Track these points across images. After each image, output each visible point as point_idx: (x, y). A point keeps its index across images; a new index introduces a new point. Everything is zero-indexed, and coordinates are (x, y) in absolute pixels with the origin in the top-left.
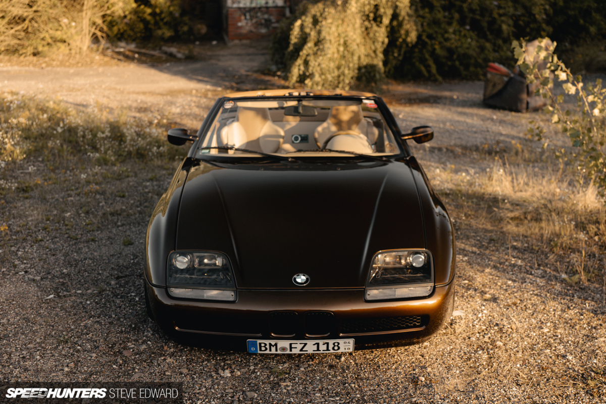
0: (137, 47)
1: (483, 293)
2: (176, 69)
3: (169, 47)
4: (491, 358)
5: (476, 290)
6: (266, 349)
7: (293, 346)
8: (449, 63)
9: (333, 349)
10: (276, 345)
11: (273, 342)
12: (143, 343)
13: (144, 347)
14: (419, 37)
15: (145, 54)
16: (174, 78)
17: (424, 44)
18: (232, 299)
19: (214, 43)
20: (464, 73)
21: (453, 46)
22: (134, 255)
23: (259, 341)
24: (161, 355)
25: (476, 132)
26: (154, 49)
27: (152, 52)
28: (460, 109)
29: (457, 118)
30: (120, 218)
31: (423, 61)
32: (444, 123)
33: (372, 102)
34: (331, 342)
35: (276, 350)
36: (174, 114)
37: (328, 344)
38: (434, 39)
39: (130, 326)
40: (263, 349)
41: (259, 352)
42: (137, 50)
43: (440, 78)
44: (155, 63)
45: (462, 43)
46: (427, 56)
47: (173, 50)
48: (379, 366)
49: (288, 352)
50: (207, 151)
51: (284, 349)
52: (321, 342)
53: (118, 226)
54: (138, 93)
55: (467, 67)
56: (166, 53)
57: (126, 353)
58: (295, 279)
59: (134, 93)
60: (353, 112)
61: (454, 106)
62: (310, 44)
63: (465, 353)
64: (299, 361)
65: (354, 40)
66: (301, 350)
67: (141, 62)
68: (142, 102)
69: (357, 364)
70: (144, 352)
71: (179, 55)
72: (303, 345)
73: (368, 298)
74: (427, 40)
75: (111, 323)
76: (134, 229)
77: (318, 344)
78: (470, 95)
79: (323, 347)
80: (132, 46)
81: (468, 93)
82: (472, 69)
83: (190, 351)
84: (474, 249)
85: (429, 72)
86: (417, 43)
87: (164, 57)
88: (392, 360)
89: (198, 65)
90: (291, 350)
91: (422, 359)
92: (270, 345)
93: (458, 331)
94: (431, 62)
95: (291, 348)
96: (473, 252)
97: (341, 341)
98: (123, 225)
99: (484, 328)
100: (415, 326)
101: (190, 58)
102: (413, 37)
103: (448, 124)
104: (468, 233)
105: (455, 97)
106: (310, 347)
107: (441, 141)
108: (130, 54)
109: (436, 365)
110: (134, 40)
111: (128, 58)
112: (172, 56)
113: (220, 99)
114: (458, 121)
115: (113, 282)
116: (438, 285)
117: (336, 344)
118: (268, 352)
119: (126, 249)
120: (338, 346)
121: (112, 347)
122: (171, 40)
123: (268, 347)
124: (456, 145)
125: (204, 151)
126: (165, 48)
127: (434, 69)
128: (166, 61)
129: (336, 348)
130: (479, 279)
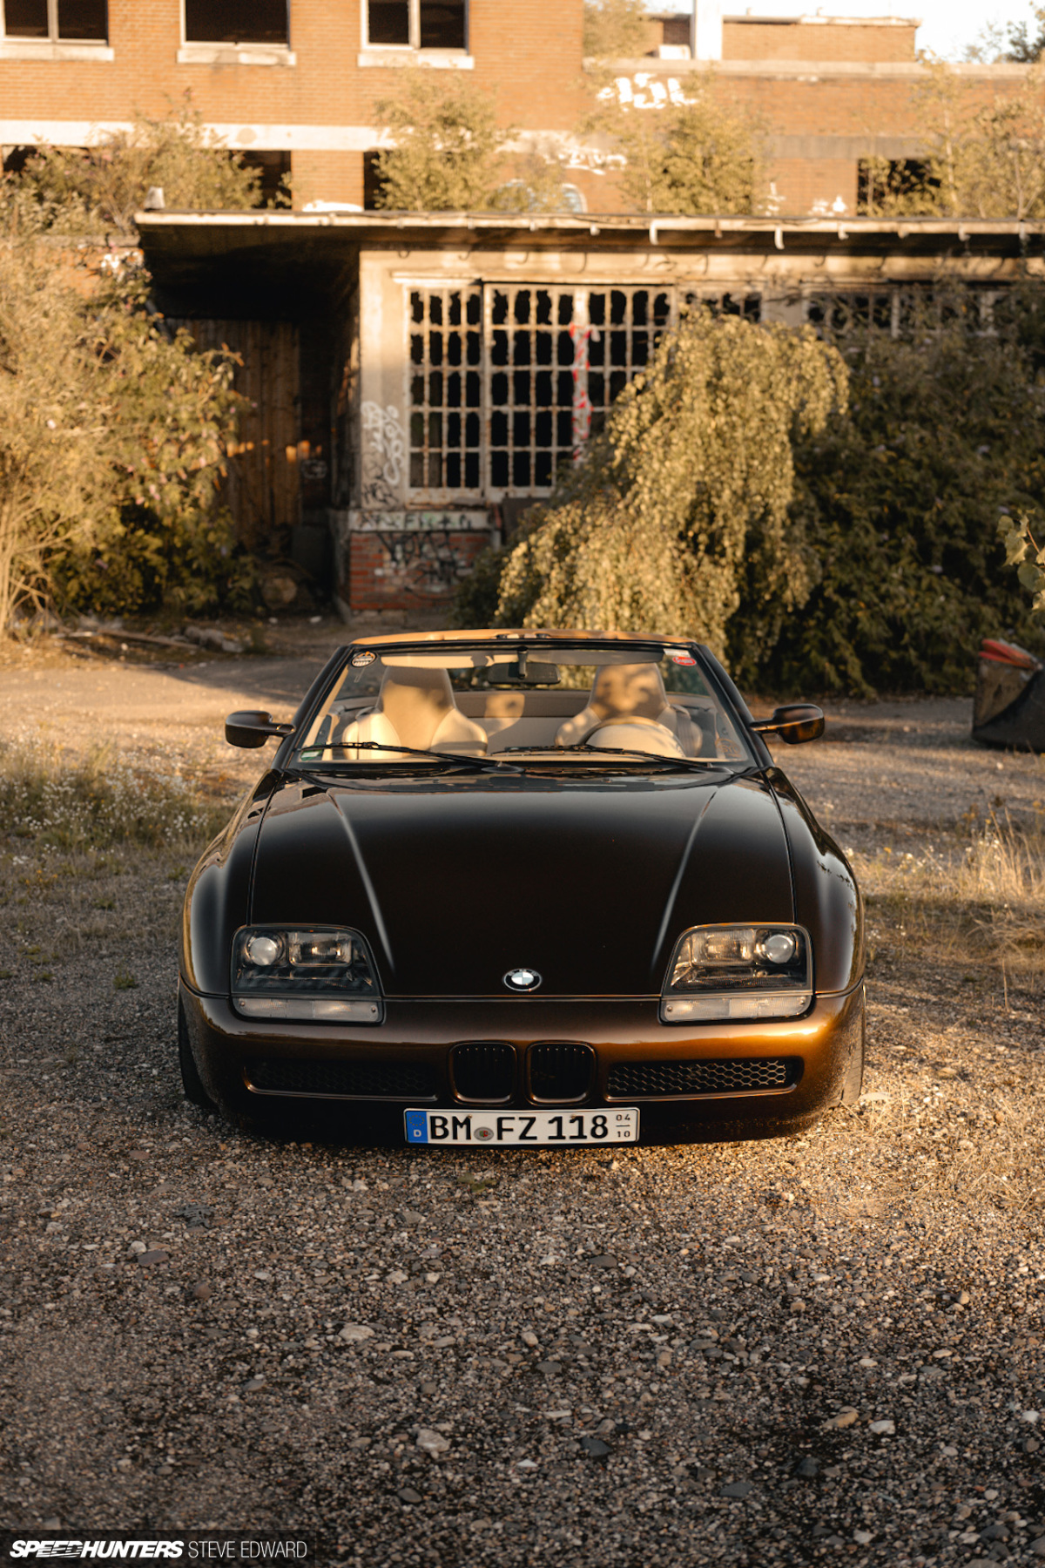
0: (124, 628)
1: (937, 1066)
2: (221, 674)
3: (203, 628)
4: (944, 1166)
5: (922, 1061)
6: (446, 1133)
7: (505, 1124)
8: (894, 655)
9: (593, 1134)
10: (467, 1122)
11: (461, 1116)
12: (173, 1139)
13: (175, 1145)
14: (817, 593)
15: (144, 644)
16: (216, 692)
17: (831, 608)
18: (373, 1018)
19: (315, 620)
20: (929, 677)
21: (903, 613)
22: (141, 1005)
23: (431, 1113)
24: (213, 1159)
25: (951, 795)
26: (167, 632)
27: (164, 640)
28: (916, 753)
29: (906, 768)
30: (104, 943)
31: (827, 648)
32: (875, 777)
33: (686, 654)
34: (588, 1115)
35: (469, 1137)
36: (220, 762)
37: (580, 1119)
38: (854, 595)
39: (143, 1114)
40: (439, 1132)
41: (431, 1141)
42: (125, 634)
43: (871, 692)
44: (169, 662)
45: (923, 606)
46: (837, 637)
47: (216, 634)
48: (695, 1179)
49: (494, 1141)
50: (315, 754)
51: (484, 1133)
52: (566, 1115)
53: (102, 958)
54: (132, 722)
55: (937, 663)
56: (196, 641)
57: (135, 1155)
58: (509, 979)
59: (119, 720)
60: (644, 690)
61: (902, 745)
62: (548, 600)
63: (888, 1160)
64: (519, 1167)
65: (656, 594)
66: (523, 1136)
67: (132, 659)
68: (141, 737)
69: (646, 1176)
70: (177, 1152)
71: (229, 646)
72: (526, 1122)
73: (669, 1016)
74: (836, 598)
75: (100, 1110)
76: (138, 962)
77: (559, 1120)
78: (942, 726)
79: (570, 1130)
80: (115, 626)
81: (938, 721)
82: (950, 668)
83: (278, 1153)
84: (925, 995)
85: (843, 675)
86: (811, 604)
87: (192, 649)
88: (725, 1169)
89: (275, 667)
90: (500, 1137)
91: (789, 1167)
92: (455, 1120)
93: (873, 1125)
94: (848, 652)
95: (500, 1130)
96: (921, 1000)
97: (610, 1114)
98: (111, 955)
99: (933, 1119)
100: (772, 1085)
101: (256, 652)
102: (798, 590)
103: (884, 778)
104: (914, 968)
105: (906, 729)
106: (543, 1131)
107: (865, 811)
108: (108, 643)
109: (821, 1177)
110: (119, 613)
111: (104, 653)
112: (212, 647)
113: (344, 649)
114: (910, 775)
115: (97, 1047)
116: (822, 995)
117: (599, 1121)
118: (449, 1140)
119: (122, 994)
120: (602, 1126)
121: (105, 1146)
122: (209, 613)
123: (449, 1127)
124: (900, 820)
125: (306, 755)
126: (193, 630)
127: (855, 669)
128: (198, 658)
129: (599, 1131)
130: (931, 1043)
